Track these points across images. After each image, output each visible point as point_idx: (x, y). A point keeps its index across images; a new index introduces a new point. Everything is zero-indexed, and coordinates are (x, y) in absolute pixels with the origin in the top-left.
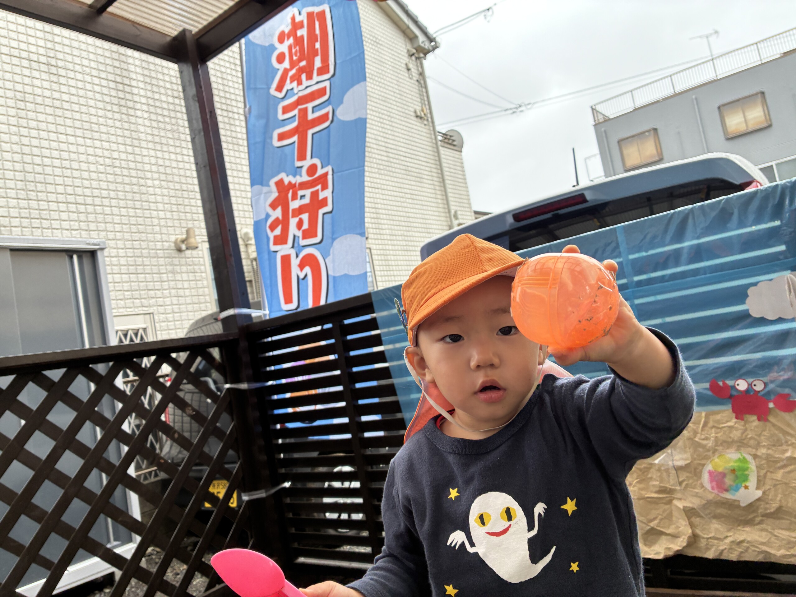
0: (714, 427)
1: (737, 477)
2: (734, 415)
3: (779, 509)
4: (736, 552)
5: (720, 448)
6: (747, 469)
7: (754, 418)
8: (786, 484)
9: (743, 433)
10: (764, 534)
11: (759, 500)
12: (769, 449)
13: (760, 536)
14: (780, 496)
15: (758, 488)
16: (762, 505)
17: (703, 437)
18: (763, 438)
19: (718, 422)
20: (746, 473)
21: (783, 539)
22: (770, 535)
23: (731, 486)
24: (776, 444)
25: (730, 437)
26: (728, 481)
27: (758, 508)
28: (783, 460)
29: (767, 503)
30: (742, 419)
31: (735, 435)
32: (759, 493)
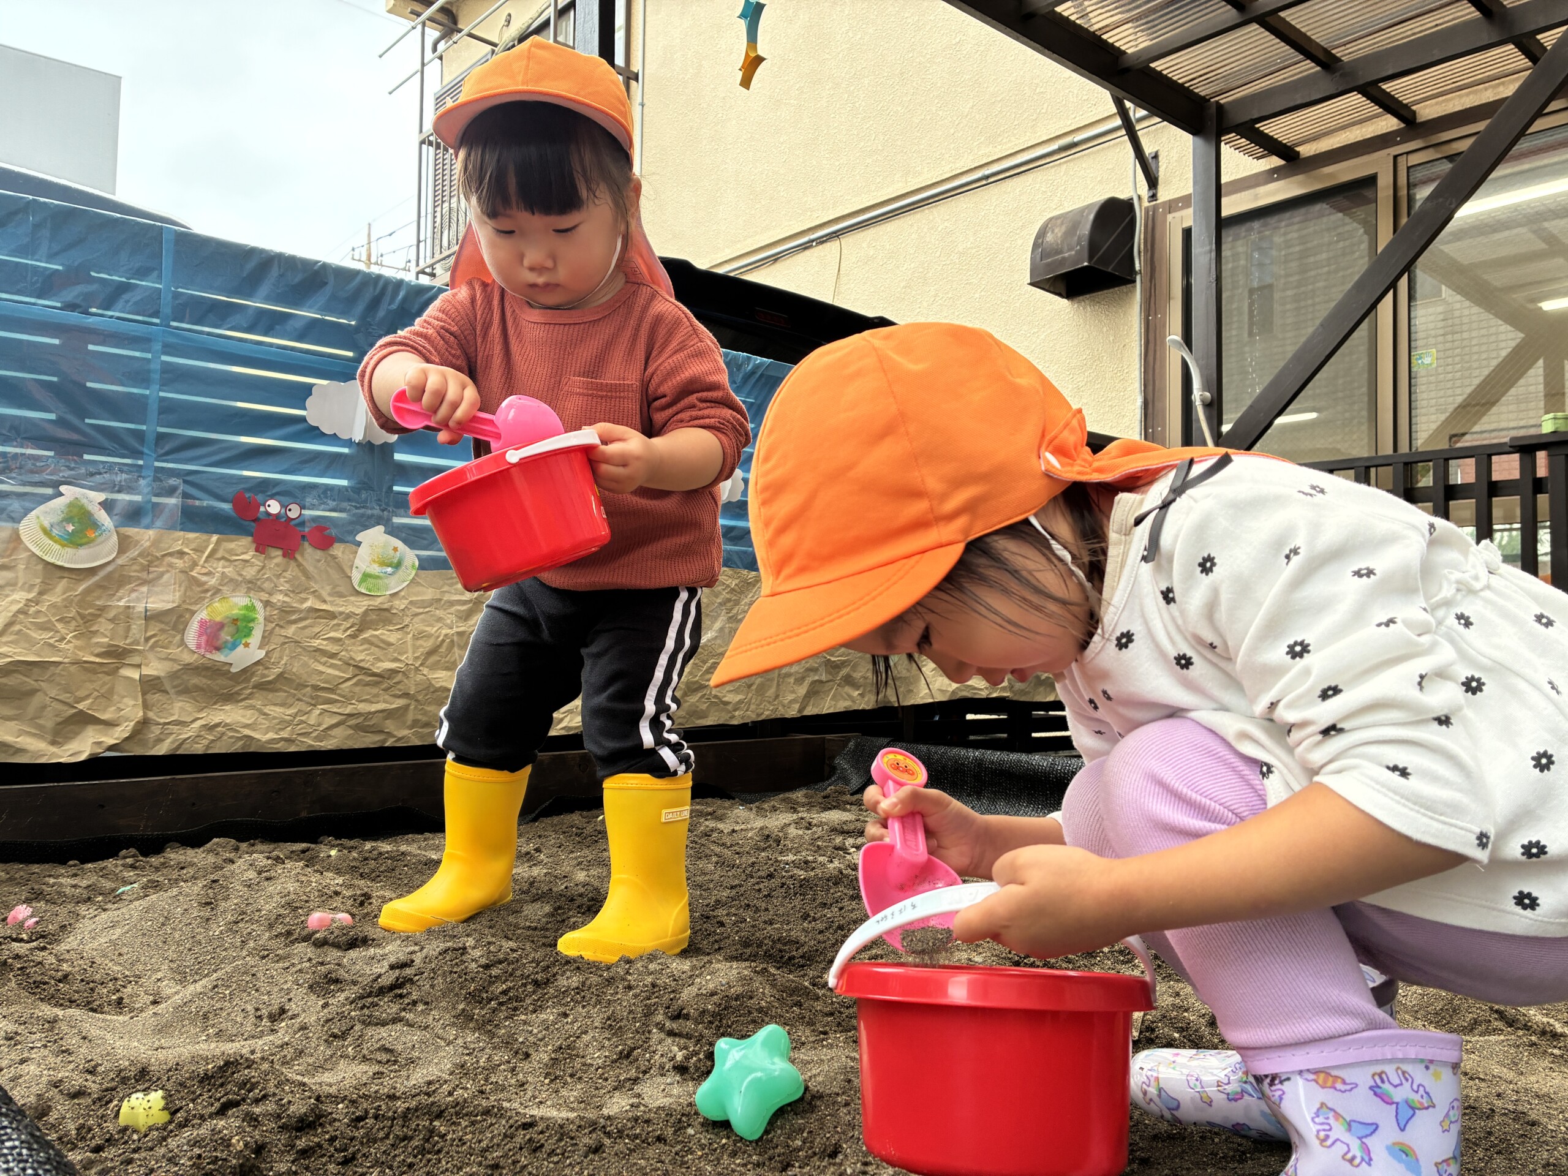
0: (223, 558)
1: (238, 631)
2: (254, 546)
3: (281, 675)
4: (204, 742)
5: (224, 588)
6: (253, 620)
7: (279, 552)
8: (296, 642)
9: (259, 571)
10: (249, 713)
11: (258, 663)
12: (286, 595)
13: (243, 716)
14: (285, 658)
15: (260, 648)
16: (260, 670)
17: (204, 571)
18: (282, 580)
19: (231, 552)
20: (251, 625)
21: (275, 718)
22: (257, 714)
23: (226, 642)
24: (296, 590)
25: (241, 575)
26: (225, 636)
27: (253, 674)
28: (301, 611)
29: (267, 668)
30: (263, 553)
31: (250, 572)
32: (261, 654)
